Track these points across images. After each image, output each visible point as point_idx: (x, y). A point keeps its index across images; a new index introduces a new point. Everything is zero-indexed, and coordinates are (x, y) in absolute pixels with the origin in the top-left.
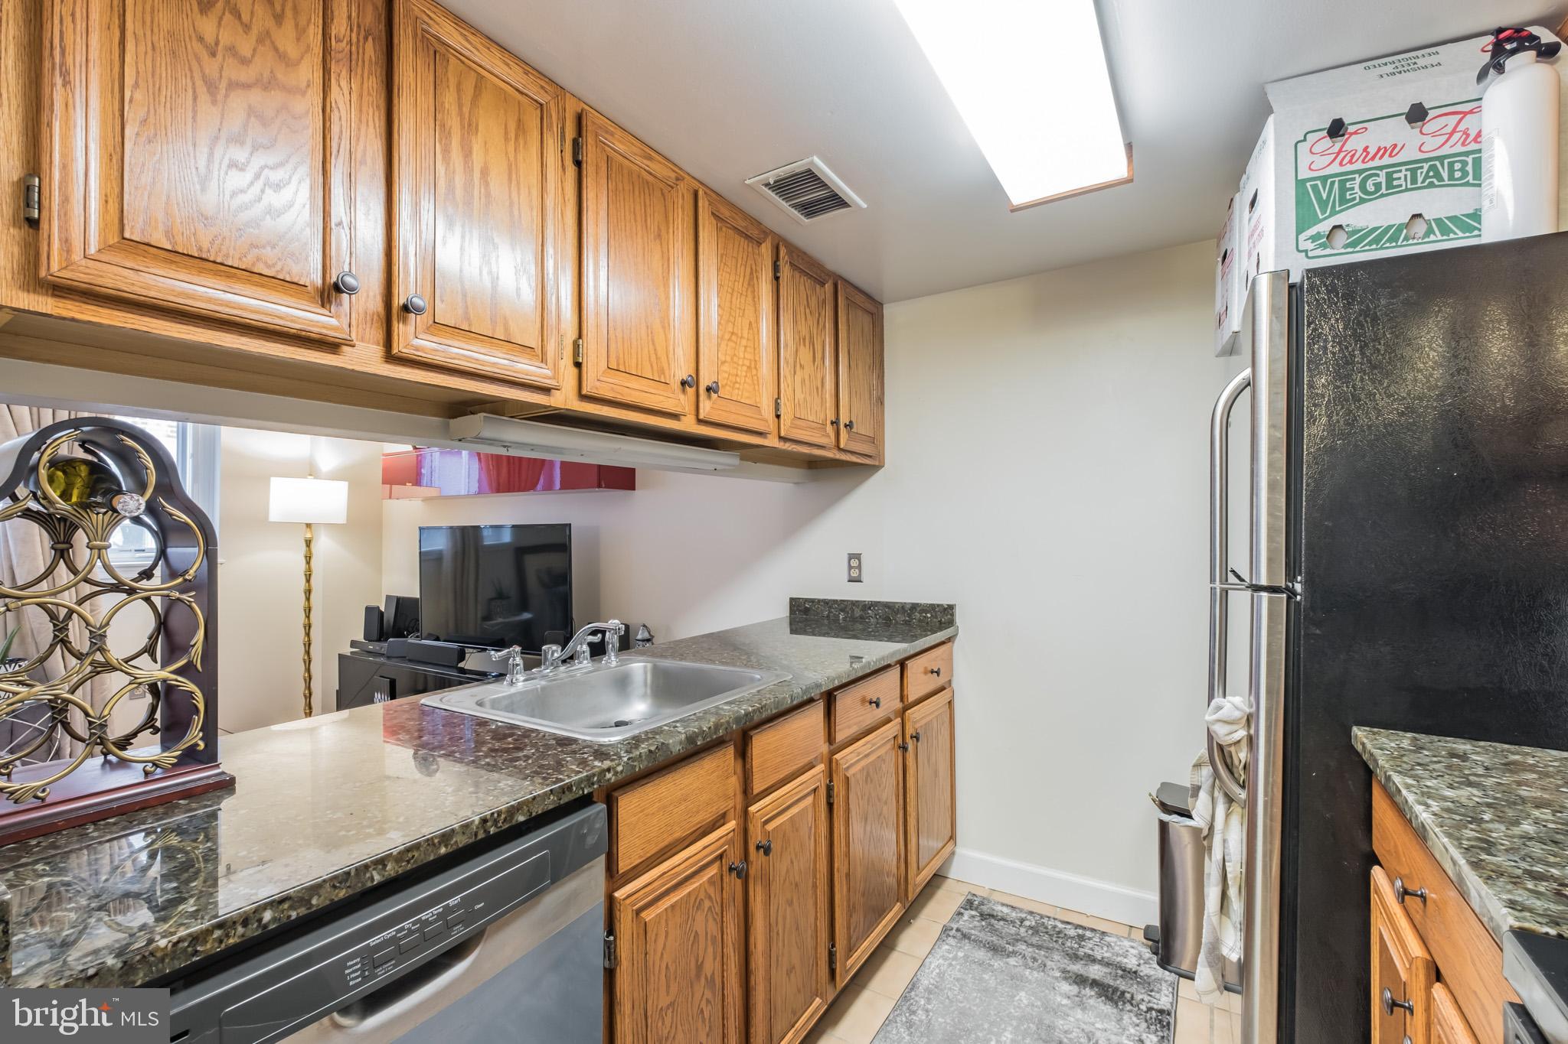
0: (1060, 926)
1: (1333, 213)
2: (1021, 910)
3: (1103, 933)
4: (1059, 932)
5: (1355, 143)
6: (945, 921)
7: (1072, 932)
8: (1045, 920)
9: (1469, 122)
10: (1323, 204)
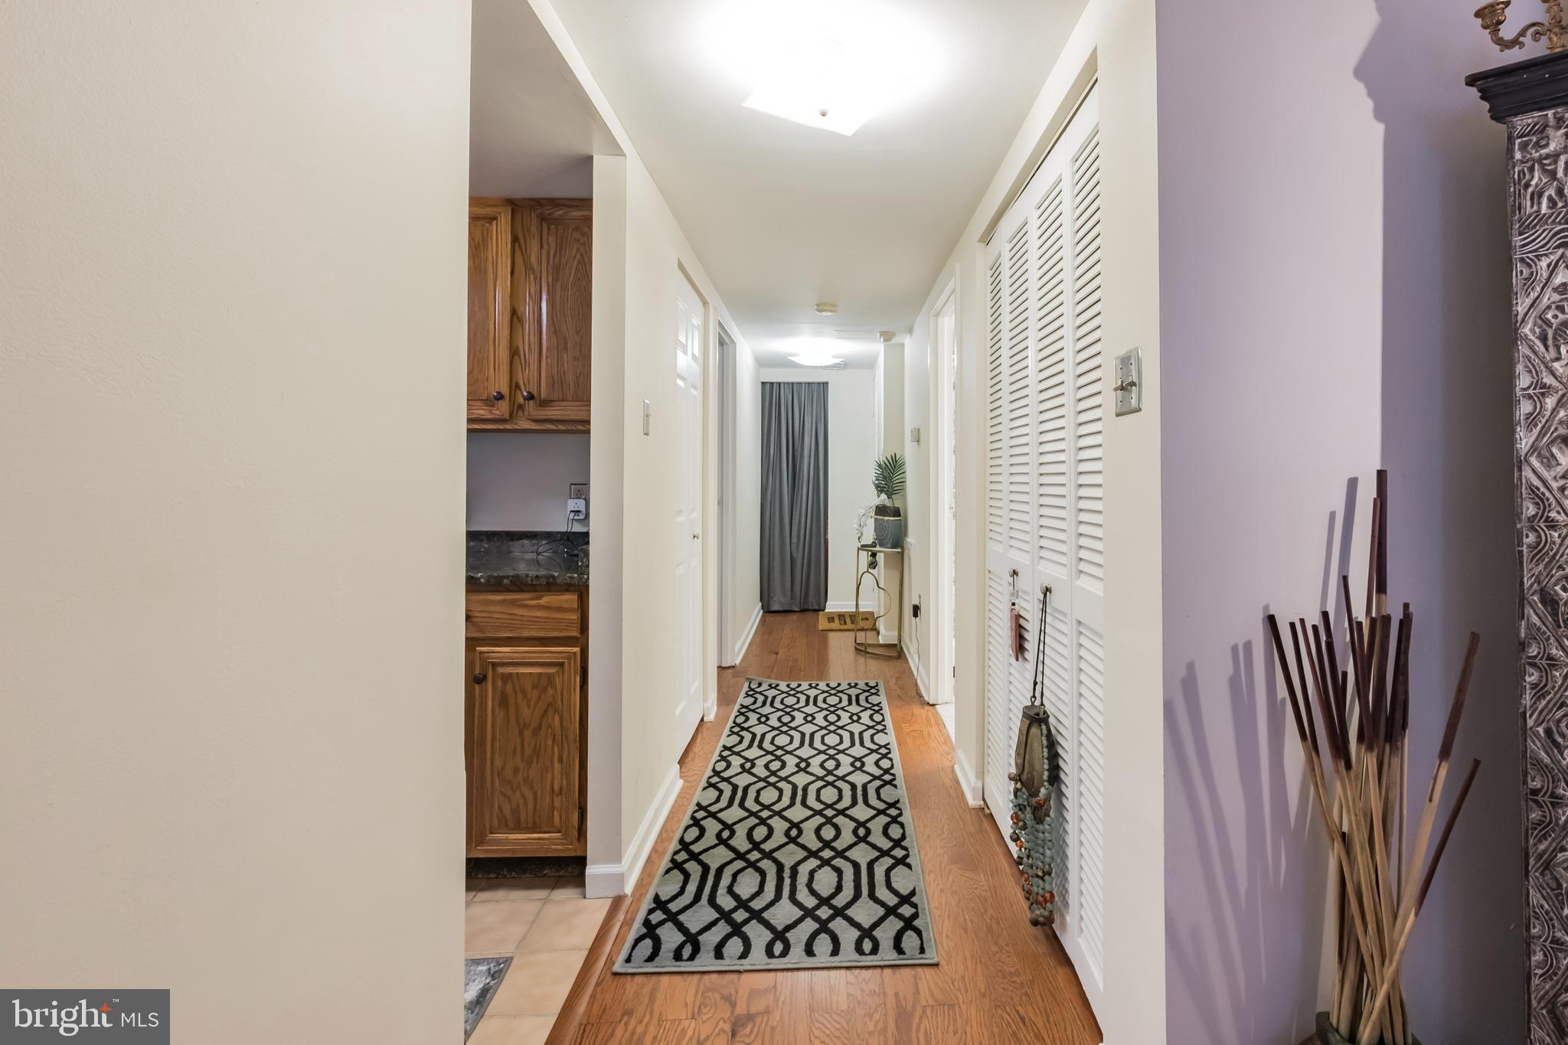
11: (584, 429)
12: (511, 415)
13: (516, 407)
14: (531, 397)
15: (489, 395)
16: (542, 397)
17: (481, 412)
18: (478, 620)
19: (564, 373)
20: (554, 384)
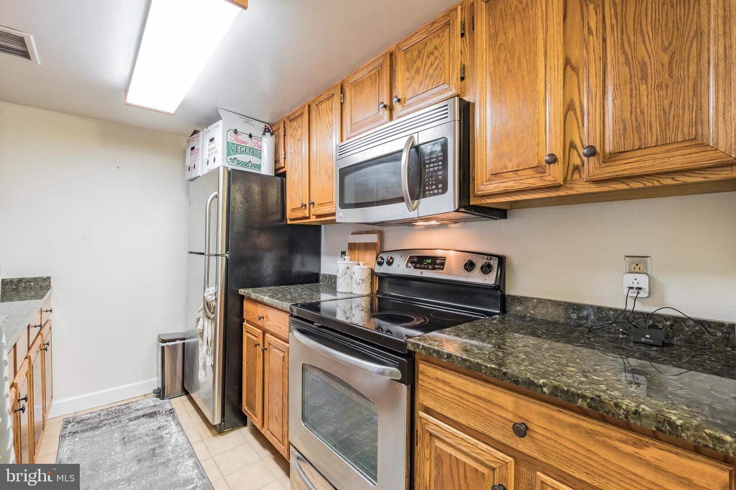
0: (117, 408)
1: (234, 154)
2: (96, 412)
3: (136, 401)
4: (119, 410)
5: (239, 137)
6: (58, 433)
7: (124, 407)
8: (110, 409)
9: (259, 143)
10: (233, 151)
11: (675, 182)
12: (565, 180)
13: (571, 168)
14: (592, 152)
15: (540, 162)
16: (608, 150)
17: (532, 181)
18: (540, 438)
19: (642, 112)
20: (625, 129)
